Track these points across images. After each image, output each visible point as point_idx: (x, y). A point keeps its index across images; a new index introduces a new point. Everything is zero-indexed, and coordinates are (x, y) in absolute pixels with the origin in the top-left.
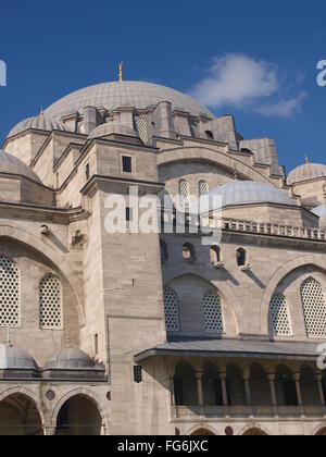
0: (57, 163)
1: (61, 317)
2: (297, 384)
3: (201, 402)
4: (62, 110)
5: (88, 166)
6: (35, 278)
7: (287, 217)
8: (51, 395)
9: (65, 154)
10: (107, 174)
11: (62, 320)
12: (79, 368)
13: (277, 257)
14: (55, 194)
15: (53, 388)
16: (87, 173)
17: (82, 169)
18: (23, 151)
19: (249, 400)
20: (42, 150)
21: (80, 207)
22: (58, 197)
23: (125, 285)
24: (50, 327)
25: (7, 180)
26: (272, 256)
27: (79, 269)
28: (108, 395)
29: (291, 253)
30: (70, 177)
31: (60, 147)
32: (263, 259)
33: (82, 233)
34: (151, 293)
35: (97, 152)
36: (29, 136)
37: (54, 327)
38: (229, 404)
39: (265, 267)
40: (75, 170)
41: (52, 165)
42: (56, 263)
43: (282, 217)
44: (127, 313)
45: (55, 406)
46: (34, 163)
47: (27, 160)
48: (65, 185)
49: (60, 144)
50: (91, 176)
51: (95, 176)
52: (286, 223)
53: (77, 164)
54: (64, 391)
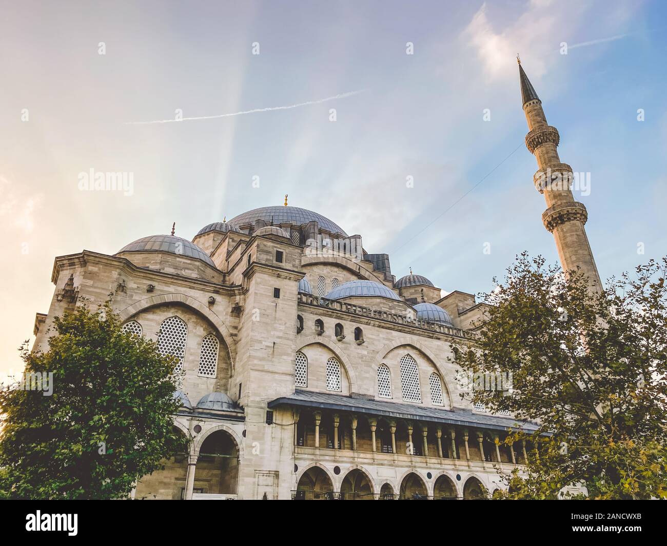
0: (229, 254)
1: (216, 369)
2: (393, 436)
3: (317, 444)
4: (241, 222)
5: (250, 256)
6: (199, 336)
7: (394, 308)
8: (198, 429)
9: (236, 248)
10: (263, 262)
11: (216, 370)
12: (224, 409)
13: (384, 336)
14: (224, 276)
15: (201, 424)
16: (249, 260)
17: (245, 258)
18: (206, 245)
19: (355, 445)
20: (220, 244)
21: (241, 286)
22: (227, 278)
23: (267, 346)
24: (206, 375)
25: (189, 262)
26: (381, 335)
27: (235, 332)
28: (244, 434)
29: (395, 333)
30: (237, 264)
31: (233, 243)
32: (373, 337)
33: (241, 305)
34: (288, 355)
35: (258, 246)
36: (212, 235)
37: (209, 376)
38: (340, 448)
39: (375, 342)
40: (241, 259)
41: (225, 255)
42: (217, 326)
43: (390, 308)
44: (266, 368)
45: (199, 439)
46: (213, 254)
47: (208, 252)
48: (233, 270)
49: (233, 241)
50: (251, 262)
51: (254, 262)
52: (393, 312)
53: (243, 254)
54: (210, 427)
